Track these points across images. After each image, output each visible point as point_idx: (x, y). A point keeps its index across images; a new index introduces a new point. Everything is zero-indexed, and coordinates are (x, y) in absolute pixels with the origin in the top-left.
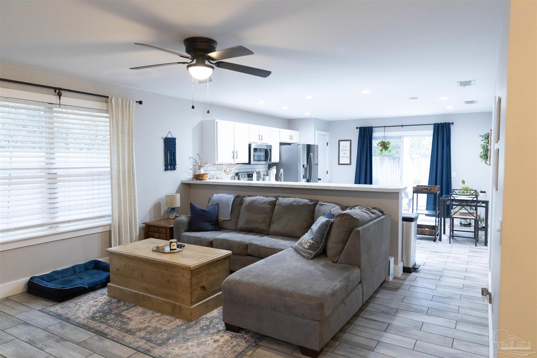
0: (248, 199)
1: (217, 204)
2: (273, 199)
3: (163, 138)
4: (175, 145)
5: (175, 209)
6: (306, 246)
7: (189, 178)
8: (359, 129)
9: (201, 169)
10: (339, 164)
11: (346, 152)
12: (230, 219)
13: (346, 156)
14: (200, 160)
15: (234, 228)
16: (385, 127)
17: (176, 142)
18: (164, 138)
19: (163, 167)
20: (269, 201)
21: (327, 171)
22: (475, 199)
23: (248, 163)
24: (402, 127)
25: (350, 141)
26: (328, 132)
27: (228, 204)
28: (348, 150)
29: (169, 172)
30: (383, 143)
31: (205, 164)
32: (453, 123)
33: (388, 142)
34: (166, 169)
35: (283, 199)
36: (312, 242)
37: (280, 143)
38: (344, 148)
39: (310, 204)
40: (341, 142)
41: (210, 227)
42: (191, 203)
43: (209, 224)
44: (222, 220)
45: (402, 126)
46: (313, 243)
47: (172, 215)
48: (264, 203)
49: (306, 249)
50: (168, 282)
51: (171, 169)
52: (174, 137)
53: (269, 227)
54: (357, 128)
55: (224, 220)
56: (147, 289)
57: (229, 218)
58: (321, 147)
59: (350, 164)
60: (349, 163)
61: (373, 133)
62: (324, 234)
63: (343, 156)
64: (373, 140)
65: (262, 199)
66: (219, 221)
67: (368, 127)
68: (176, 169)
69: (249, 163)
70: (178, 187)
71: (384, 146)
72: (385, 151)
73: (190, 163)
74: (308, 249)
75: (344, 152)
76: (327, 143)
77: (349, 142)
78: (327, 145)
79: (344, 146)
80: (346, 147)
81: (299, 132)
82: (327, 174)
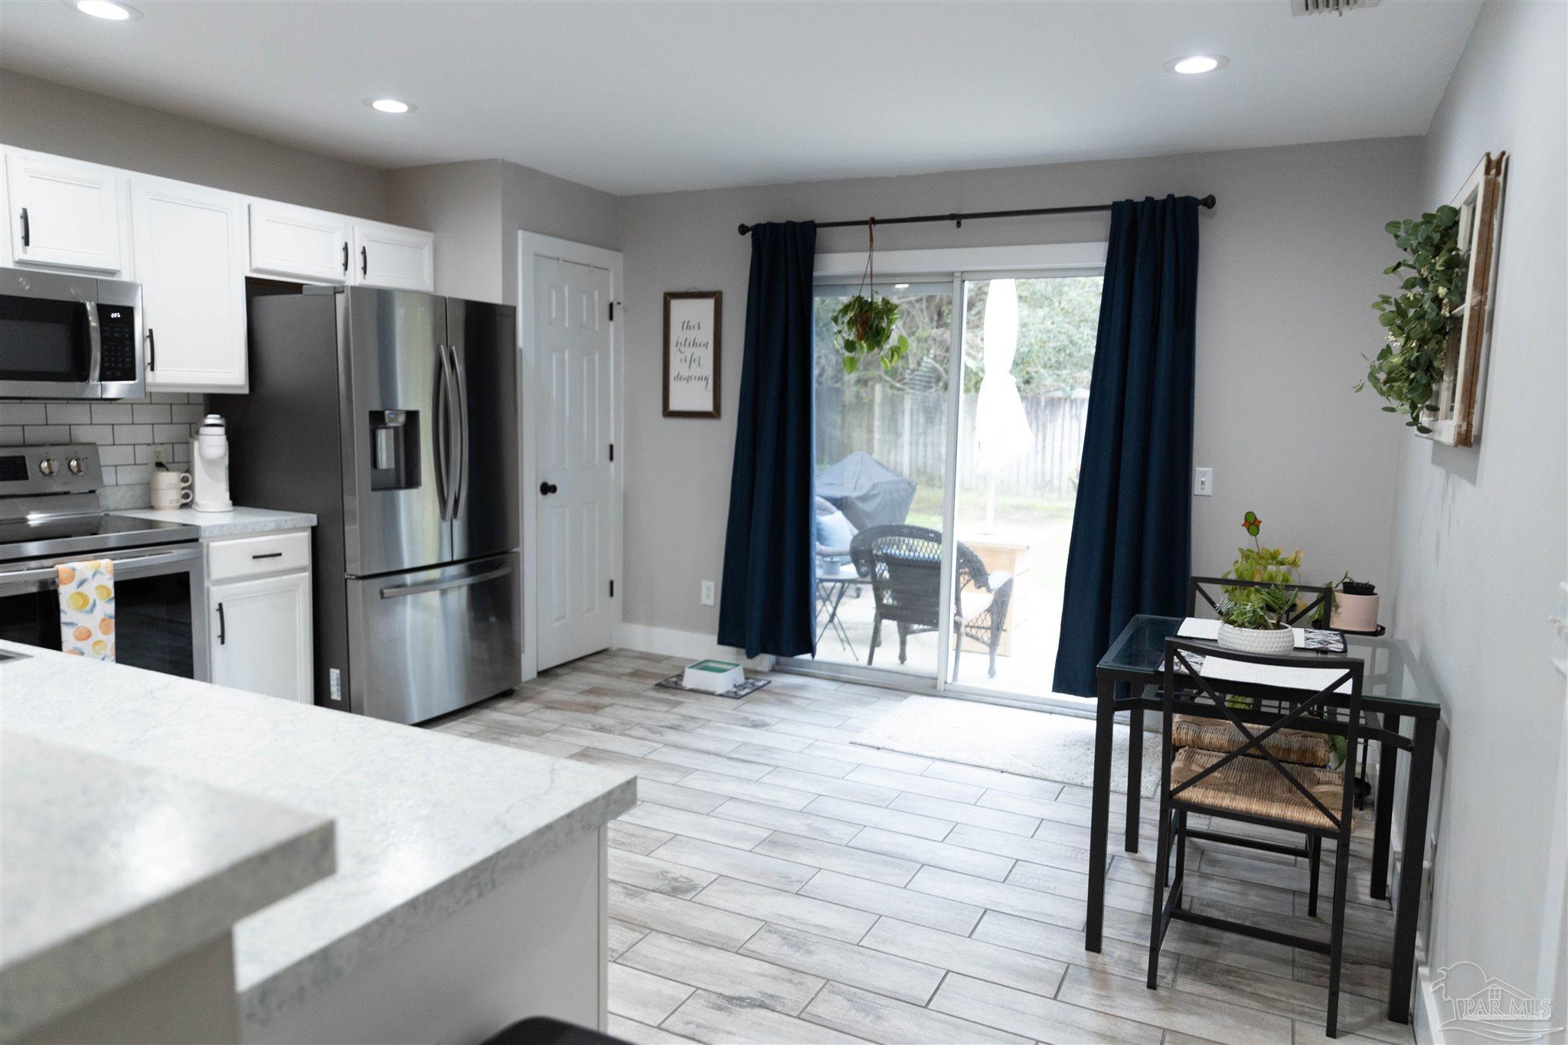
8: (749, 234)
10: (668, 413)
11: (698, 352)
13: (696, 371)
16: (873, 221)
21: (611, 447)
24: (959, 225)
25: (717, 297)
26: (617, 250)
28: (706, 346)
30: (863, 310)
32: (1210, 202)
33: (886, 302)
37: (247, 279)
38: (691, 335)
40: (674, 304)
45: (957, 218)
58: (567, 325)
59: (715, 414)
60: (709, 407)
61: (815, 255)
63: (685, 373)
64: (818, 296)
67: (796, 225)
71: (868, 323)
72: (871, 348)
75: (688, 351)
76: (611, 305)
77: (712, 302)
78: (611, 318)
79: (687, 326)
80: (696, 326)
81: (431, 235)
82: (611, 458)
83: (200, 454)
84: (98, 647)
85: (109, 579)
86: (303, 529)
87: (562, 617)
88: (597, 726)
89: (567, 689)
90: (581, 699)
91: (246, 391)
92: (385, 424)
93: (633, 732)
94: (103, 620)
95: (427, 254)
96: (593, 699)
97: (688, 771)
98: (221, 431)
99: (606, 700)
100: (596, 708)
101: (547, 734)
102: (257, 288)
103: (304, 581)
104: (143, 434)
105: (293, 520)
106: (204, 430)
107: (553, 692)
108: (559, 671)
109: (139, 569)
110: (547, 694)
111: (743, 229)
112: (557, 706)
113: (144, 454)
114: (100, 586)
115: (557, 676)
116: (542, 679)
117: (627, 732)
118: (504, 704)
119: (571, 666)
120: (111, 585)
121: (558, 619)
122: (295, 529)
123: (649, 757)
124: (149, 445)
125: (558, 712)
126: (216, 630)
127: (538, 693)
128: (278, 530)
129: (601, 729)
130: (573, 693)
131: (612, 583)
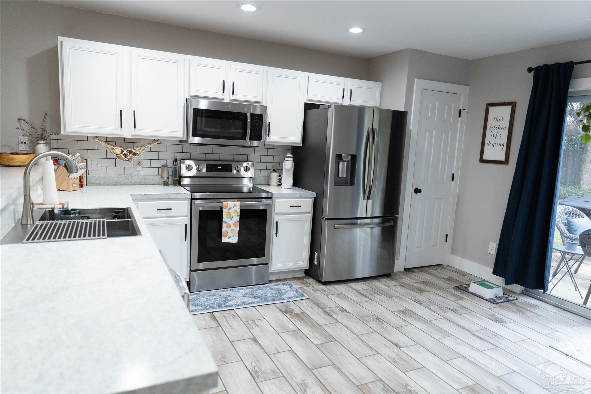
8: (533, 72)
10: (482, 161)
11: (500, 132)
13: (498, 141)
21: (453, 174)
25: (513, 105)
26: (467, 85)
28: (505, 129)
37: (305, 103)
38: (497, 124)
40: (491, 109)
58: (436, 120)
59: (506, 162)
60: (503, 159)
63: (493, 142)
64: (570, 102)
67: (563, 64)
75: (495, 132)
76: (460, 110)
77: (510, 107)
78: (460, 116)
79: (496, 119)
80: (501, 120)
81: (381, 83)
82: (453, 180)
83: (285, 167)
84: (232, 231)
85: (239, 208)
86: (311, 198)
87: (420, 247)
88: (417, 300)
89: (414, 279)
90: (417, 285)
91: (301, 145)
92: (342, 160)
93: (431, 307)
94: (235, 222)
95: (378, 91)
96: (423, 287)
97: (449, 335)
98: (291, 159)
99: (428, 288)
100: (421, 291)
101: (394, 298)
102: (309, 107)
103: (309, 217)
104: (270, 159)
105: (307, 194)
106: (286, 159)
107: (407, 280)
108: (415, 270)
109: (248, 206)
110: (404, 280)
111: (530, 70)
112: (405, 286)
113: (270, 166)
114: (235, 211)
115: (413, 272)
116: (406, 272)
117: (429, 306)
118: (384, 280)
119: (422, 269)
120: (239, 210)
121: (417, 247)
122: (307, 198)
123: (432, 322)
124: (271, 163)
125: (404, 289)
126: (275, 232)
127: (400, 278)
128: (301, 197)
129: (418, 302)
130: (416, 282)
131: (447, 235)
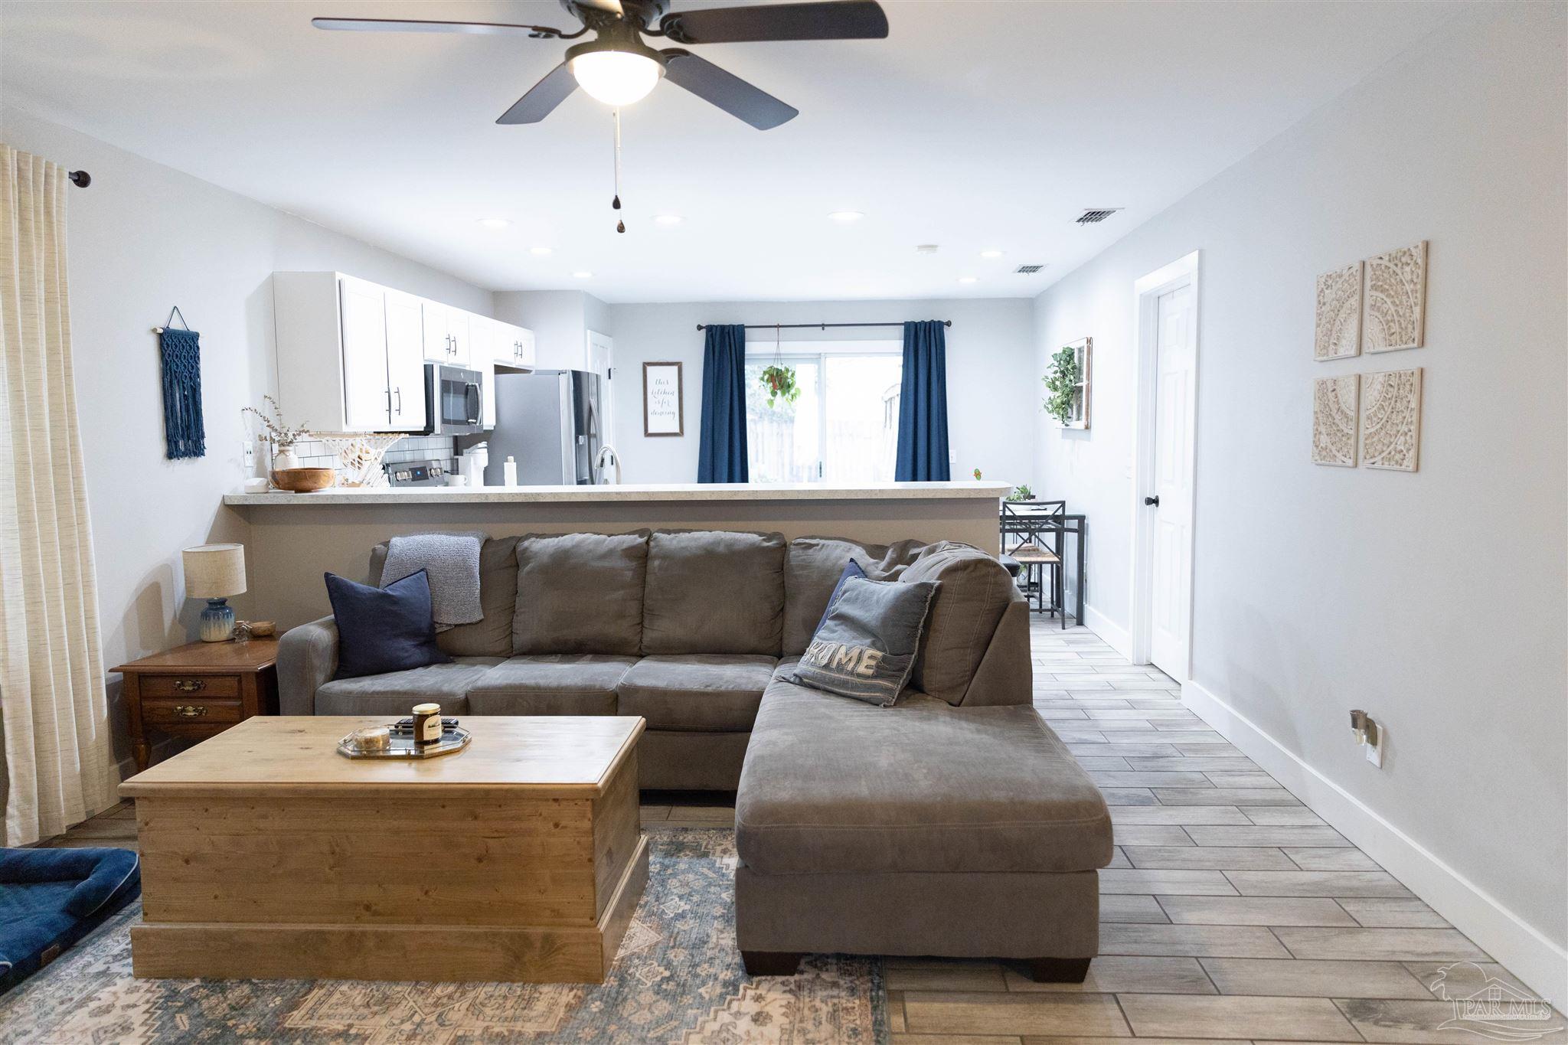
0: (542, 546)
1: (422, 570)
2: (635, 539)
3: (154, 330)
4: (196, 358)
5: (227, 603)
6: (861, 669)
7: (255, 484)
8: (704, 330)
9: (288, 451)
10: (647, 434)
11: (667, 398)
12: (482, 617)
13: (666, 409)
14: (278, 417)
15: (501, 646)
16: (778, 326)
17: (198, 348)
18: (161, 331)
19: (159, 446)
20: (625, 546)
22: (1060, 512)
23: (422, 429)
24: (823, 329)
25: (679, 365)
26: (610, 336)
27: (468, 569)
28: (673, 394)
29: (183, 465)
30: (777, 373)
31: (299, 435)
32: (949, 324)
33: (788, 370)
34: (172, 454)
35: (673, 539)
36: (879, 654)
37: (497, 366)
38: (662, 387)
39: (768, 547)
40: (649, 369)
41: (418, 655)
42: (327, 575)
43: (409, 643)
44: (448, 625)
45: (823, 326)
46: (884, 658)
47: (220, 627)
48: (610, 553)
49: (867, 677)
50: (480, 860)
51: (185, 454)
52: (193, 329)
53: (639, 630)
54: (700, 328)
55: (456, 626)
56: (368, 908)
57: (478, 616)
59: (681, 433)
60: (677, 430)
61: (747, 344)
62: (916, 628)
63: (659, 410)
64: (748, 364)
65: (598, 543)
66: (438, 631)
67: (734, 326)
68: (203, 454)
69: (429, 430)
70: (213, 518)
71: (779, 381)
72: (783, 394)
73: (246, 429)
74: (874, 677)
75: (660, 397)
76: (609, 370)
77: (675, 368)
78: (610, 378)
79: (659, 382)
80: (666, 382)
81: (534, 333)
83: (475, 464)
92: (578, 444)
106: (476, 451)
